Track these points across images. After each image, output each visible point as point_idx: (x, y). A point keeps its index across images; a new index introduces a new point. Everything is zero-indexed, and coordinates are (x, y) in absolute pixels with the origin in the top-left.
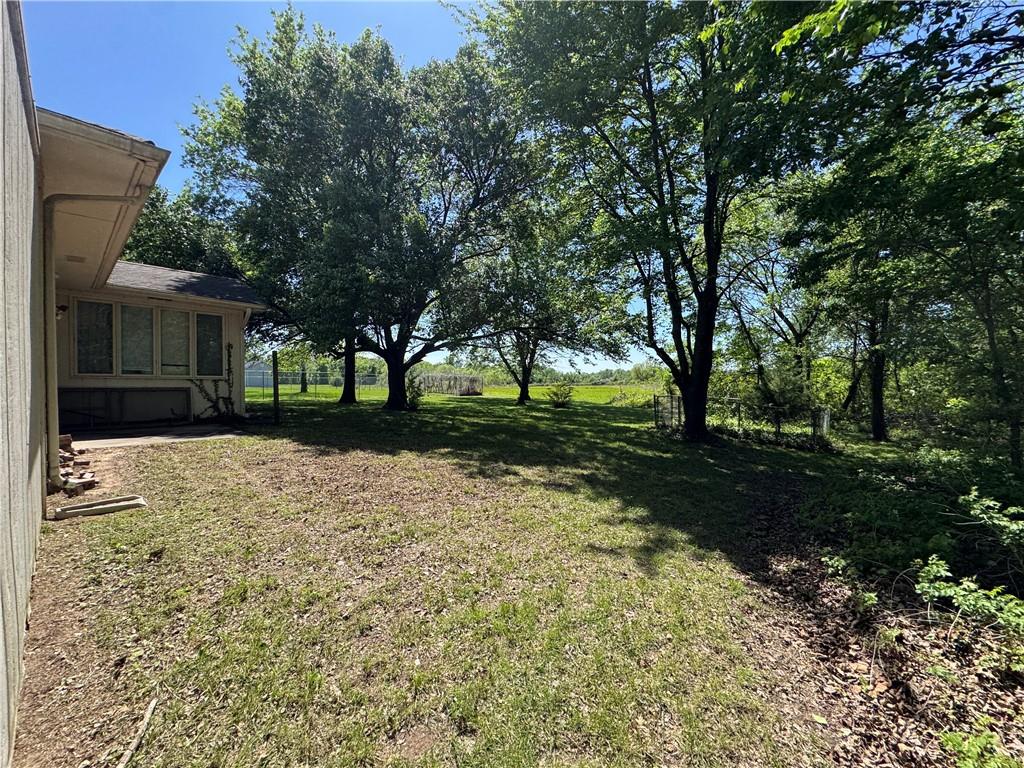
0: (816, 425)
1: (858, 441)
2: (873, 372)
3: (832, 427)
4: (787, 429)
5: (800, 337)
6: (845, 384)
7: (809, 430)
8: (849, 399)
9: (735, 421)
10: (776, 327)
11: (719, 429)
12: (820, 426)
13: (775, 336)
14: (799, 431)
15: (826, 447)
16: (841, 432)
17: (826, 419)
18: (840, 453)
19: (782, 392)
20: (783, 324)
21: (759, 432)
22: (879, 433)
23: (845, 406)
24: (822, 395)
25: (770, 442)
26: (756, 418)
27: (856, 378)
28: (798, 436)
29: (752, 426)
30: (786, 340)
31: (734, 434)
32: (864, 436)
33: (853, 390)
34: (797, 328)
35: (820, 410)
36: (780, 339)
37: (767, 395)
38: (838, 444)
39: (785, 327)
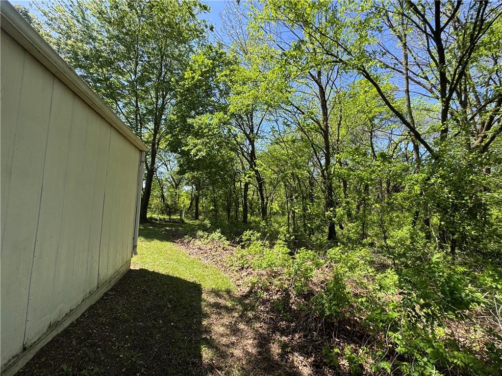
1: (192, 219)
2: (195, 199)
3: (185, 216)
4: (173, 217)
5: (177, 185)
7: (179, 217)
8: (190, 207)
12: (182, 216)
15: (183, 221)
17: (184, 213)
19: (172, 205)
22: (197, 218)
24: (182, 206)
25: (168, 222)
26: (163, 213)
27: (192, 200)
28: (176, 219)
29: (162, 217)
31: (156, 220)
33: (191, 203)
35: (182, 210)
36: (170, 184)
37: (167, 206)
38: (187, 221)
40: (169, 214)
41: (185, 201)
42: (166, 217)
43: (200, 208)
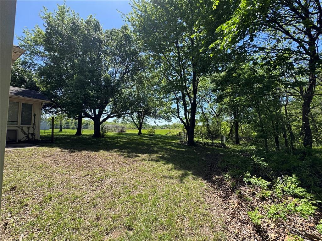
0: (222, 140)
1: (233, 144)
2: (235, 126)
3: (226, 141)
4: (215, 141)
5: (218, 116)
6: (229, 129)
7: (220, 142)
8: (230, 133)
9: (201, 140)
10: (212, 113)
11: (197, 142)
12: (223, 141)
13: (211, 115)
14: (218, 142)
15: (224, 146)
16: (228, 142)
17: (225, 138)
18: (228, 148)
19: (213, 131)
20: (213, 112)
21: (207, 143)
22: (237, 143)
23: (229, 135)
24: (224, 132)
25: (211, 145)
26: (206, 138)
27: (232, 127)
28: (218, 143)
29: (206, 141)
30: (214, 117)
31: (201, 143)
32: (234, 143)
33: (231, 130)
34: (217, 113)
35: (223, 136)
36: (213, 116)
37: (210, 132)
38: (228, 145)
39: (214, 114)
40: (212, 139)
41: (226, 129)
42: (210, 141)
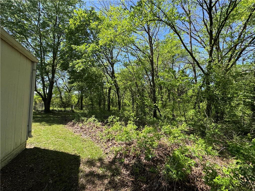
0: (72, 108)
3: (75, 108)
5: (70, 91)
8: (78, 103)
13: (64, 90)
14: (69, 109)
15: (74, 111)
17: (74, 106)
20: (66, 87)
25: (64, 112)
27: (79, 99)
29: (60, 109)
30: (67, 91)
31: (56, 111)
32: (79, 109)
34: (69, 88)
35: (72, 105)
40: (65, 107)
41: (75, 100)
42: (63, 109)
43: (84, 104)
